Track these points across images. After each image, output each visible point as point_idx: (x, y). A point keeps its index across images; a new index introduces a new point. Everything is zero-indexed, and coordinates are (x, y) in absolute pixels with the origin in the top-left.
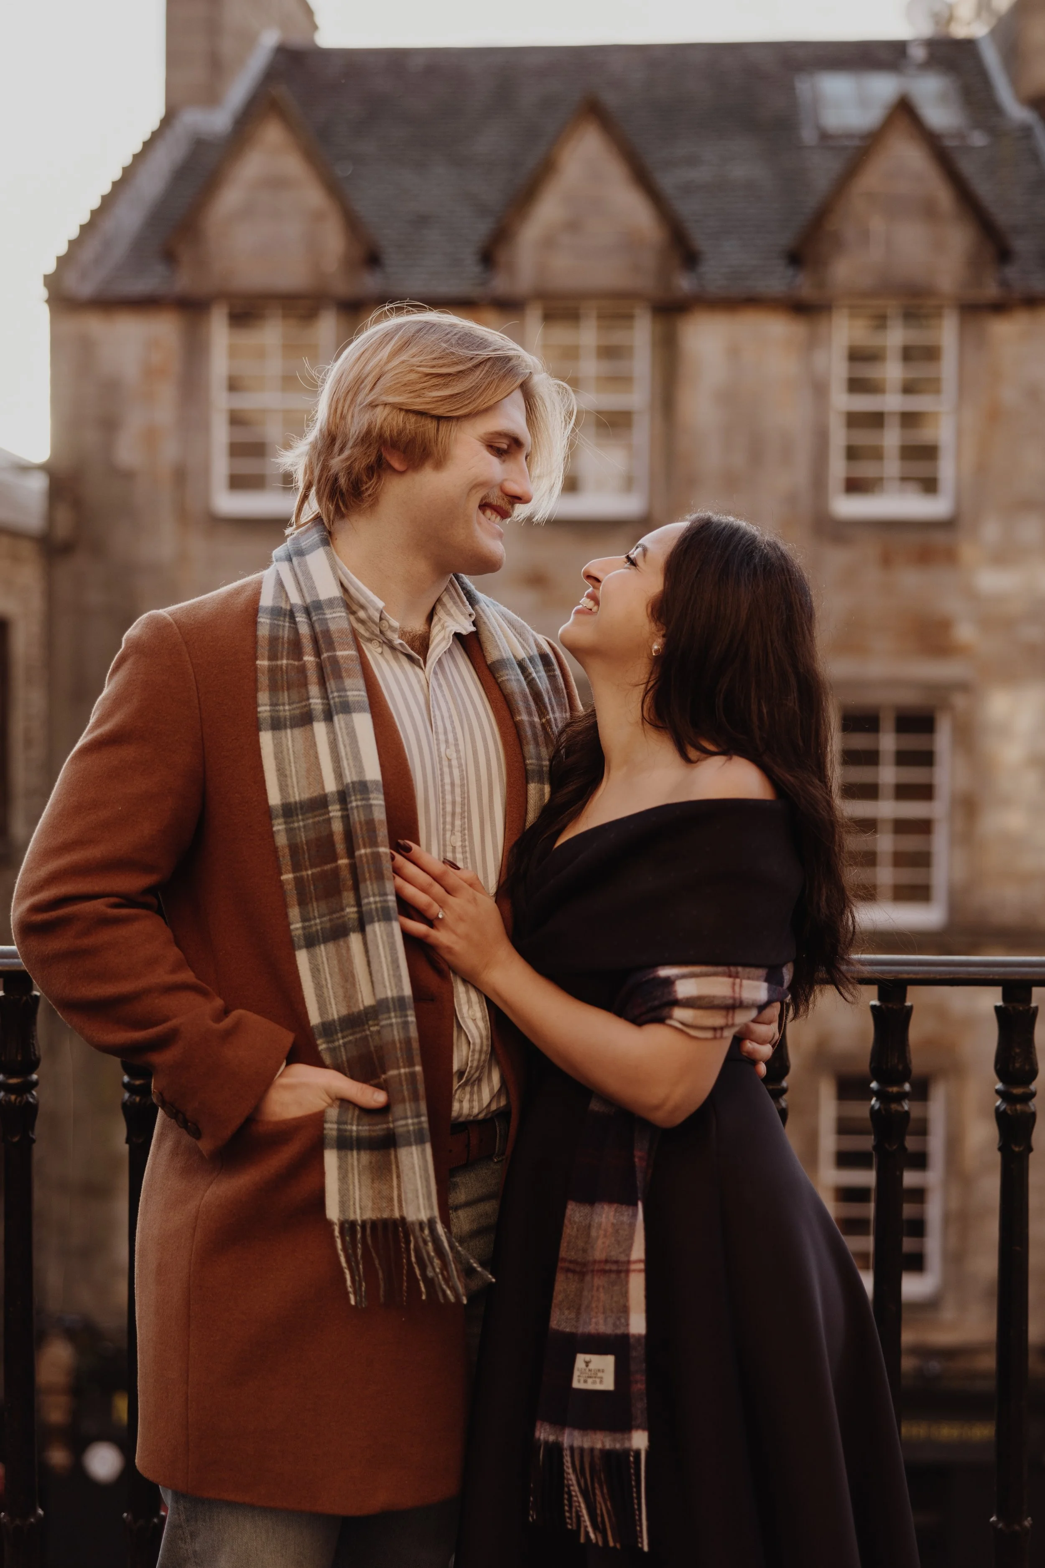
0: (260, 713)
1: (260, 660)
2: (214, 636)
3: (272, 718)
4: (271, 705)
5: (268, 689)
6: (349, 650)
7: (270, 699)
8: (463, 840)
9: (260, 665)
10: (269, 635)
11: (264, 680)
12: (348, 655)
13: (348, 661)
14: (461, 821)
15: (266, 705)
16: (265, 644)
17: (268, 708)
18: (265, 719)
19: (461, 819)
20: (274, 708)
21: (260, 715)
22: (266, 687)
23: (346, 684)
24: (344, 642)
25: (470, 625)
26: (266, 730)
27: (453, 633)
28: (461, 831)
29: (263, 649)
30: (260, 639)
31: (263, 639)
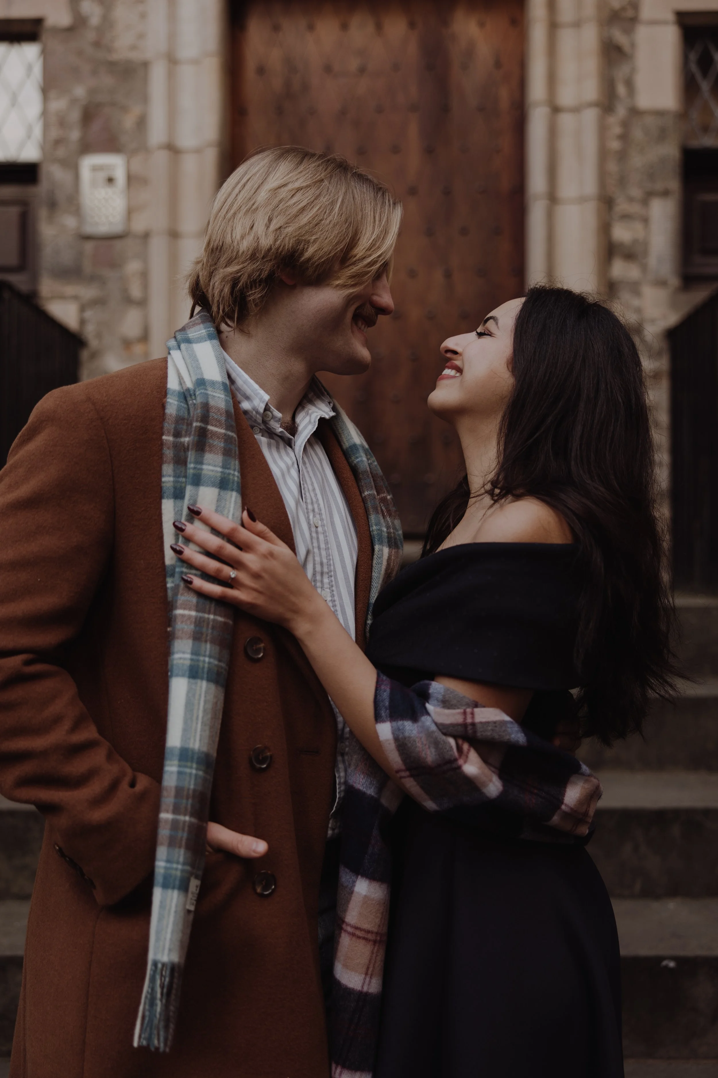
0: (164, 483)
1: (166, 436)
2: (127, 414)
3: (175, 488)
4: (174, 476)
5: (172, 462)
6: (219, 428)
7: (174, 471)
8: (333, 596)
9: (166, 440)
10: (176, 414)
11: (168, 453)
12: (217, 432)
13: (215, 438)
14: (329, 580)
15: (170, 476)
16: (172, 422)
17: (171, 479)
18: (168, 488)
19: (328, 577)
20: (177, 479)
21: (163, 485)
22: (170, 460)
23: (205, 458)
24: (218, 419)
25: (331, 411)
26: (168, 498)
27: (319, 418)
28: (330, 588)
29: (169, 425)
30: (167, 417)
31: (170, 417)
